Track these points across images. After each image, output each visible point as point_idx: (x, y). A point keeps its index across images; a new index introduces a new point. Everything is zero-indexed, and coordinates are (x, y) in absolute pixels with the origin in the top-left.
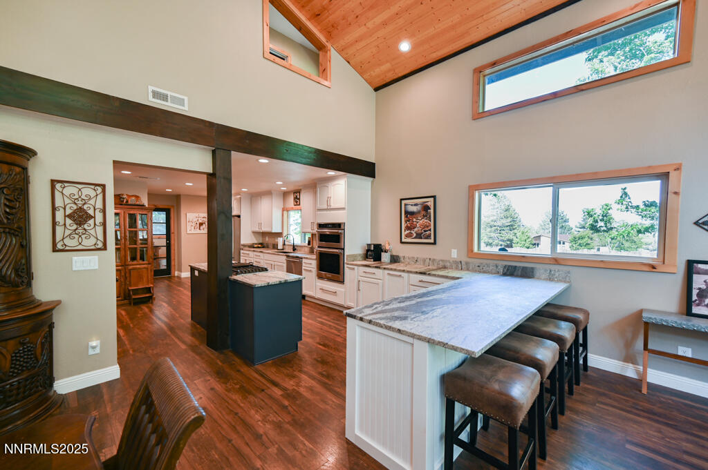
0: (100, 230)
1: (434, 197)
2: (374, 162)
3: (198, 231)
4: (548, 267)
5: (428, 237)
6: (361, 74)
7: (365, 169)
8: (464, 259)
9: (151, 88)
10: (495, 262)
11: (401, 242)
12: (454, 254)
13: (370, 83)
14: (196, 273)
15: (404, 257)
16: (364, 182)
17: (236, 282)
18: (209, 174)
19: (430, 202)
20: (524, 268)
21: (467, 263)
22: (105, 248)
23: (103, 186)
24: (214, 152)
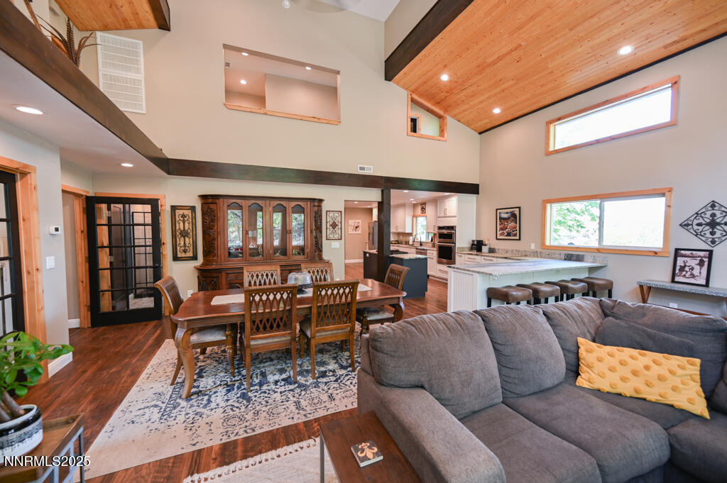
0: (340, 230)
1: (519, 208)
2: (478, 183)
3: (355, 232)
4: (593, 254)
5: (515, 235)
6: (468, 126)
7: (472, 189)
8: (539, 250)
9: (359, 166)
10: (559, 252)
11: (497, 239)
12: (533, 247)
13: (475, 130)
14: (368, 255)
15: (498, 249)
16: (472, 198)
17: (393, 257)
18: (379, 203)
19: (517, 211)
20: (578, 256)
21: (541, 253)
22: (341, 239)
23: (341, 212)
24: (382, 191)
